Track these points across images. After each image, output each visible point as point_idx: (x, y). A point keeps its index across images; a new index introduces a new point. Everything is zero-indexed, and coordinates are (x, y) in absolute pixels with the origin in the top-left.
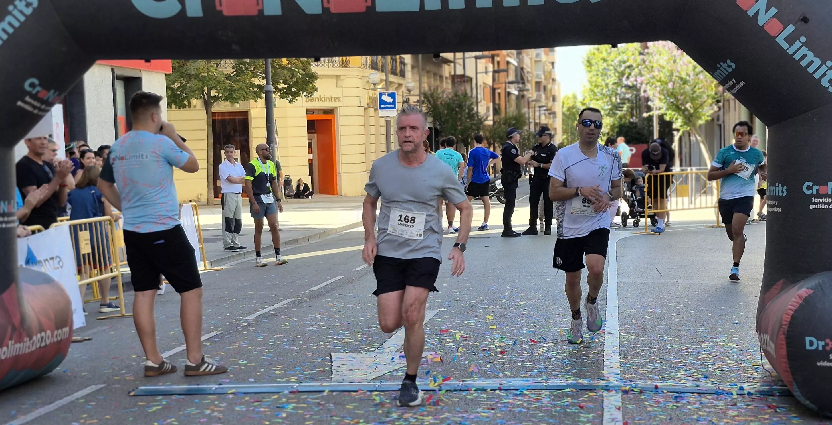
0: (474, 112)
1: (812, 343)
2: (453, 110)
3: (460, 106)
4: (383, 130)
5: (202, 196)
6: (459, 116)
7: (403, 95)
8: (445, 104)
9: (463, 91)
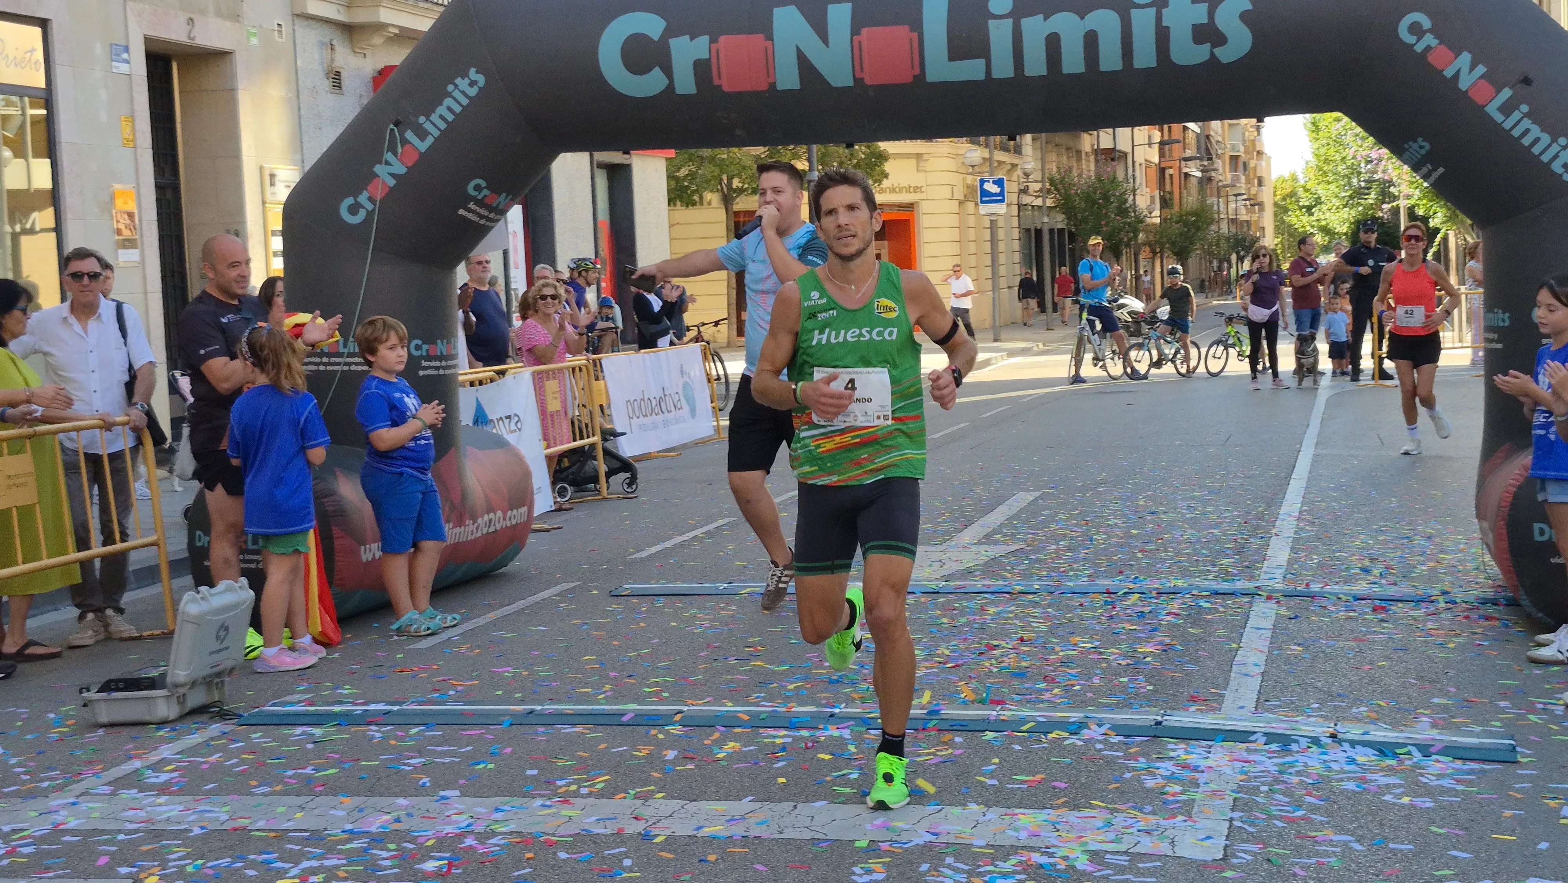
0: (1128, 205)
1: (1542, 532)
2: (1094, 202)
3: (1106, 197)
4: (987, 235)
5: (720, 335)
6: (1104, 211)
7: (1019, 181)
8: (1083, 193)
9: (1112, 174)
